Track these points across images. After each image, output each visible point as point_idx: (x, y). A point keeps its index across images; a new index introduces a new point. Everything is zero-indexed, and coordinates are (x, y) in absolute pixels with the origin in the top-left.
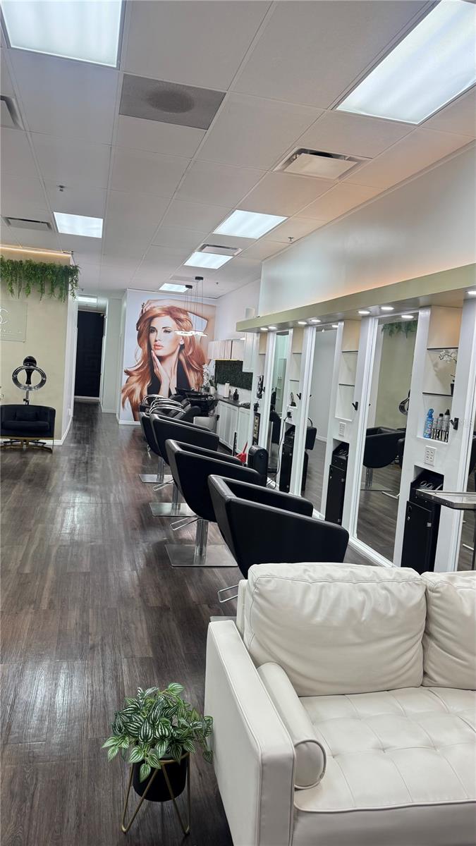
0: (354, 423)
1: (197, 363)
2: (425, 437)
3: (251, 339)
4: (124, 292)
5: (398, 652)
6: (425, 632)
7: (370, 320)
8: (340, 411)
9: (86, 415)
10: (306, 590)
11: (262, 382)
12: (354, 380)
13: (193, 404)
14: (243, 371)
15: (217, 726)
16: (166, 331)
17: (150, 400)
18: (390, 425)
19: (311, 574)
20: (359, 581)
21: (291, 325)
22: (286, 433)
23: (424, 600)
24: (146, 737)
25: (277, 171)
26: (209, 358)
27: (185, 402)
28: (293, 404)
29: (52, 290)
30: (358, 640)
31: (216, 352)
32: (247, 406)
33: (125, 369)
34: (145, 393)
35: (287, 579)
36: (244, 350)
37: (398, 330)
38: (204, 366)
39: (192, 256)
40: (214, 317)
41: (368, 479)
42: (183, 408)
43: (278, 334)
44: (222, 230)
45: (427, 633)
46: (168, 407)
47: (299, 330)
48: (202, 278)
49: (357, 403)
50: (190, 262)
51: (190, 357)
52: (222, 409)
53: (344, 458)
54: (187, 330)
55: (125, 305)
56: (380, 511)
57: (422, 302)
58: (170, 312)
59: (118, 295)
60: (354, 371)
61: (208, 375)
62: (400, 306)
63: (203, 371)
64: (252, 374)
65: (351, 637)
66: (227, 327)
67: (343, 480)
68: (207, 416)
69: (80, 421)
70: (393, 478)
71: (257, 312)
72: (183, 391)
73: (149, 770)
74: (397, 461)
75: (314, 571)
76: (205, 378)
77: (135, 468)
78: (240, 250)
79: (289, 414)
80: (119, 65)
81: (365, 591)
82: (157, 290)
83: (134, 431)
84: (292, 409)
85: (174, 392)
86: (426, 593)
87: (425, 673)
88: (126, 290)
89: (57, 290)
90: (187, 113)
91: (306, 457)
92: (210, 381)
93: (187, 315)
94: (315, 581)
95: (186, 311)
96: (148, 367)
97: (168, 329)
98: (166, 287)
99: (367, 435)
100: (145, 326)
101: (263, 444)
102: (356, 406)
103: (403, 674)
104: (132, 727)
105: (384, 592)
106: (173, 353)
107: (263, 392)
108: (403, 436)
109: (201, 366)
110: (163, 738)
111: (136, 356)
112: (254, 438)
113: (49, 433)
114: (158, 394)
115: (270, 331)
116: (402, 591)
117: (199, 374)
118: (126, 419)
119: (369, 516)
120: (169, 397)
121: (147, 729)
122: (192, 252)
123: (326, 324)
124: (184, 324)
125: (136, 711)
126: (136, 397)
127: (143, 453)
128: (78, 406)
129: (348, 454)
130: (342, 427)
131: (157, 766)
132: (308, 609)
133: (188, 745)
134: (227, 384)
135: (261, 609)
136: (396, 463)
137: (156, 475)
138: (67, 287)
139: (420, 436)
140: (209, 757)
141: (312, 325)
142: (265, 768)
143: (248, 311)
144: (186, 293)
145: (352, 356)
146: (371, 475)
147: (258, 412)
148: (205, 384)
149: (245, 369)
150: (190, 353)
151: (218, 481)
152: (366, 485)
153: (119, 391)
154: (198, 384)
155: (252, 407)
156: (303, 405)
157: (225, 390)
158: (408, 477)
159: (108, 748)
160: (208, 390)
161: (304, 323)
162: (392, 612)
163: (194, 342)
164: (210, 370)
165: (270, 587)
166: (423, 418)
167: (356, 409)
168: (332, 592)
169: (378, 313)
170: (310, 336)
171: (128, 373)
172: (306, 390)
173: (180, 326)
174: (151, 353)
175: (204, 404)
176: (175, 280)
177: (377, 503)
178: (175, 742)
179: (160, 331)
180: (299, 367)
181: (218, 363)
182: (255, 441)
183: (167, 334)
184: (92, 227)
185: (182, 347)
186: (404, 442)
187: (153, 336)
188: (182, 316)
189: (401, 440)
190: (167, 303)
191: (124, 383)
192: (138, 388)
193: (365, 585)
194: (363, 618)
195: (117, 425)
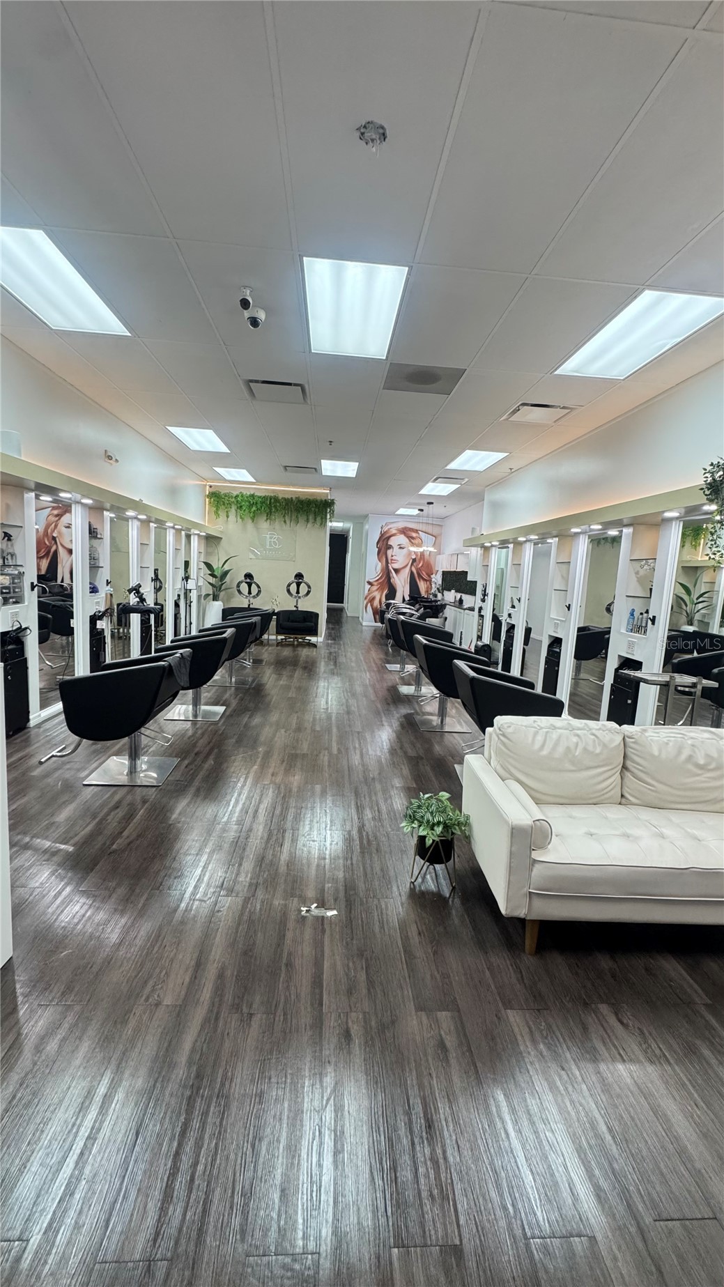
0: (566, 621)
1: (427, 574)
2: (627, 631)
3: (475, 552)
4: (366, 516)
5: (601, 778)
6: (623, 767)
7: (581, 536)
8: (555, 613)
9: (336, 616)
10: (536, 734)
11: (485, 589)
12: (567, 585)
13: (425, 607)
14: (468, 579)
15: (473, 821)
16: (400, 548)
17: (388, 605)
18: (598, 624)
19: (539, 724)
20: (574, 729)
21: (511, 541)
22: (507, 631)
23: (622, 743)
24: (428, 821)
25: (504, 420)
26: (437, 569)
27: (417, 606)
28: (513, 607)
29: (315, 519)
30: (573, 768)
31: (444, 564)
32: (472, 609)
33: (367, 580)
34: (384, 599)
35: (522, 725)
36: (470, 562)
37: (604, 544)
38: (432, 576)
39: (426, 487)
40: (440, 535)
41: (578, 670)
42: (417, 611)
43: (499, 548)
44: (453, 465)
45: (624, 767)
46: (405, 610)
47: (518, 544)
48: (432, 503)
49: (569, 605)
50: (423, 492)
51: (420, 569)
52: (449, 612)
53: (558, 650)
54: (419, 545)
55: (367, 527)
56: (588, 696)
57: (625, 522)
58: (404, 531)
59: (361, 519)
60: (566, 578)
61: (435, 583)
62: (608, 525)
63: (431, 580)
64: (476, 582)
65: (568, 766)
66: (453, 543)
67: (556, 668)
68: (437, 617)
69: (331, 623)
70: (599, 670)
71: (481, 530)
72: (415, 598)
73: (431, 841)
74: (604, 656)
75: (541, 722)
76: (433, 586)
77: (381, 659)
78: (466, 480)
79: (510, 615)
80: (387, 357)
81: (578, 736)
82: (393, 514)
83: (375, 631)
84: (512, 611)
85: (407, 598)
86: (624, 739)
87: (622, 796)
88: (368, 515)
89: (319, 519)
90: (434, 385)
91: (524, 650)
92: (438, 589)
93: (419, 534)
94: (542, 728)
95: (417, 530)
96: (386, 578)
97: (402, 546)
98: (401, 511)
99: (578, 632)
100: (384, 544)
101: (486, 639)
102: (569, 608)
103: (607, 793)
104: (418, 816)
105: (593, 737)
106: (407, 565)
107: (486, 597)
108: (609, 633)
109: (429, 576)
110: (439, 823)
111: (376, 569)
112: (478, 636)
113: (314, 632)
114: (394, 599)
115: (492, 546)
116: (606, 737)
117: (428, 583)
118: (368, 621)
119: (577, 699)
120: (403, 602)
121: (428, 816)
122: (427, 483)
123: (543, 539)
124: (415, 541)
125: (419, 807)
126: (376, 603)
127: (385, 648)
128: (329, 610)
129: (561, 646)
130: (556, 625)
131: (437, 839)
132: (537, 746)
133: (455, 829)
134: (453, 591)
135: (504, 744)
136: (602, 658)
137: (399, 665)
138: (326, 516)
139: (623, 631)
140: (468, 839)
141: (530, 541)
142: (514, 831)
143: (473, 529)
144: (418, 516)
145: (564, 566)
146: (580, 667)
147: (482, 614)
148: (433, 591)
149: (470, 578)
150: (420, 565)
151: (461, 664)
152: (576, 675)
153: (362, 598)
154: (427, 591)
155: (477, 610)
156: (522, 608)
157: (451, 596)
158: (612, 664)
159: (403, 827)
160: (435, 596)
161: (525, 539)
162: (598, 750)
163: (424, 555)
164: (437, 579)
165: (510, 730)
166: (627, 615)
167: (569, 610)
168: (555, 736)
169: (588, 531)
170: (528, 550)
171: (369, 583)
172: (524, 596)
173: (412, 543)
174: (388, 567)
175: (434, 608)
176: (409, 505)
177: (584, 689)
178: (446, 827)
179: (396, 548)
180: (518, 576)
181: (444, 573)
182: (480, 638)
183: (401, 550)
184: (348, 469)
185: (414, 560)
186: (609, 638)
187: (389, 552)
188: (414, 535)
189: (607, 636)
190: (401, 525)
191: (366, 592)
192: (377, 595)
193: (579, 732)
194: (577, 754)
195: (360, 626)
